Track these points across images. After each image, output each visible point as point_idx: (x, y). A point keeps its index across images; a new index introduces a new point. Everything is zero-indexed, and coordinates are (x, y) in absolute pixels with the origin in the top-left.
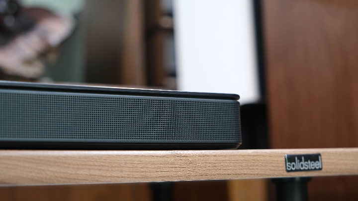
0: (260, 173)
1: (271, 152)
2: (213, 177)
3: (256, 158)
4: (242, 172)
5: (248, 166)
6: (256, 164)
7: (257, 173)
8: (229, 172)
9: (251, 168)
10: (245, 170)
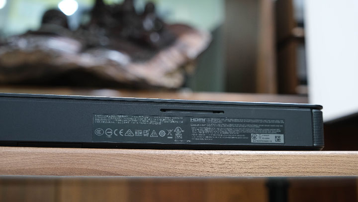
0: (338, 171)
1: (349, 154)
2: (293, 174)
3: (333, 158)
4: (320, 170)
5: (325, 165)
6: (333, 164)
7: (334, 171)
8: (308, 170)
9: (328, 167)
10: (323, 169)
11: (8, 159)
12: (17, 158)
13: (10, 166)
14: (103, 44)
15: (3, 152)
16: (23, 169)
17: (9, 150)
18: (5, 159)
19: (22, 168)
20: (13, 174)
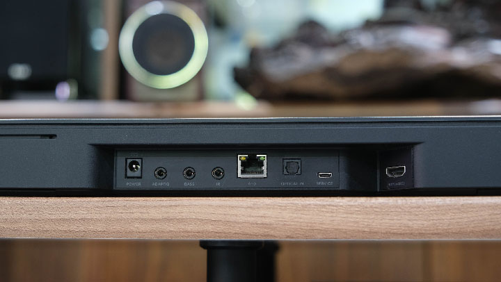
11: (469, 216)
12: (482, 213)
13: (473, 225)
14: (481, 31)
15: (462, 205)
16: (493, 230)
17: (470, 202)
18: (465, 215)
19: (492, 227)
20: (478, 237)
